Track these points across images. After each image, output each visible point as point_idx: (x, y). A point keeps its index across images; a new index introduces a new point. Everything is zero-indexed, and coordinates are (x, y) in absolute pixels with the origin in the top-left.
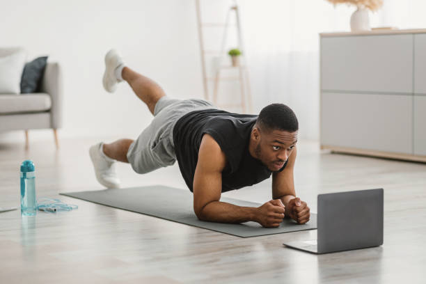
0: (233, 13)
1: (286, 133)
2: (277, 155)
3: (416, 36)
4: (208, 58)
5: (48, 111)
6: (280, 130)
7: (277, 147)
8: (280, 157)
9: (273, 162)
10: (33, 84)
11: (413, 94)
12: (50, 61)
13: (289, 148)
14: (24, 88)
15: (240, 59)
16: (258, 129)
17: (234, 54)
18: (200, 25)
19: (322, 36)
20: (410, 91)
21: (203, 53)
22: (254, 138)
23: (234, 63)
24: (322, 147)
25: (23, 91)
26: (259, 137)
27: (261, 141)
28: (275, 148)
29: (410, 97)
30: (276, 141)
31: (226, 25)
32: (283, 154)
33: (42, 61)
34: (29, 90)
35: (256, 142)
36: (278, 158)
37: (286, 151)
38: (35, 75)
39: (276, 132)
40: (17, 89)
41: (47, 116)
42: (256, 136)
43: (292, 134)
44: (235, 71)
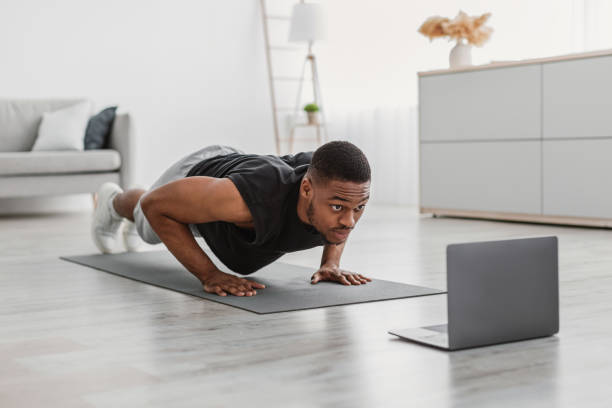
0: (309, 63)
1: (351, 185)
2: (339, 219)
3: (545, 66)
4: (280, 115)
5: (117, 171)
6: (342, 180)
7: (338, 206)
8: (343, 222)
9: (334, 230)
10: (100, 139)
11: (542, 139)
12: (119, 112)
13: (357, 207)
14: (88, 143)
15: (318, 116)
16: (310, 180)
17: (311, 109)
18: (271, 79)
19: (421, 75)
20: (539, 136)
21: (274, 110)
22: (303, 194)
23: (311, 121)
24: (422, 210)
25: (87, 147)
26: (311, 193)
27: (314, 197)
28: (334, 208)
29: (539, 143)
30: (336, 198)
31: (302, 79)
32: (348, 218)
33: (111, 113)
34: (93, 145)
35: (307, 200)
36: (339, 223)
37: (352, 213)
38: (102, 128)
39: (335, 183)
40: (80, 145)
41: (115, 176)
42: (307, 191)
43: (361, 186)
44: (313, 129)
